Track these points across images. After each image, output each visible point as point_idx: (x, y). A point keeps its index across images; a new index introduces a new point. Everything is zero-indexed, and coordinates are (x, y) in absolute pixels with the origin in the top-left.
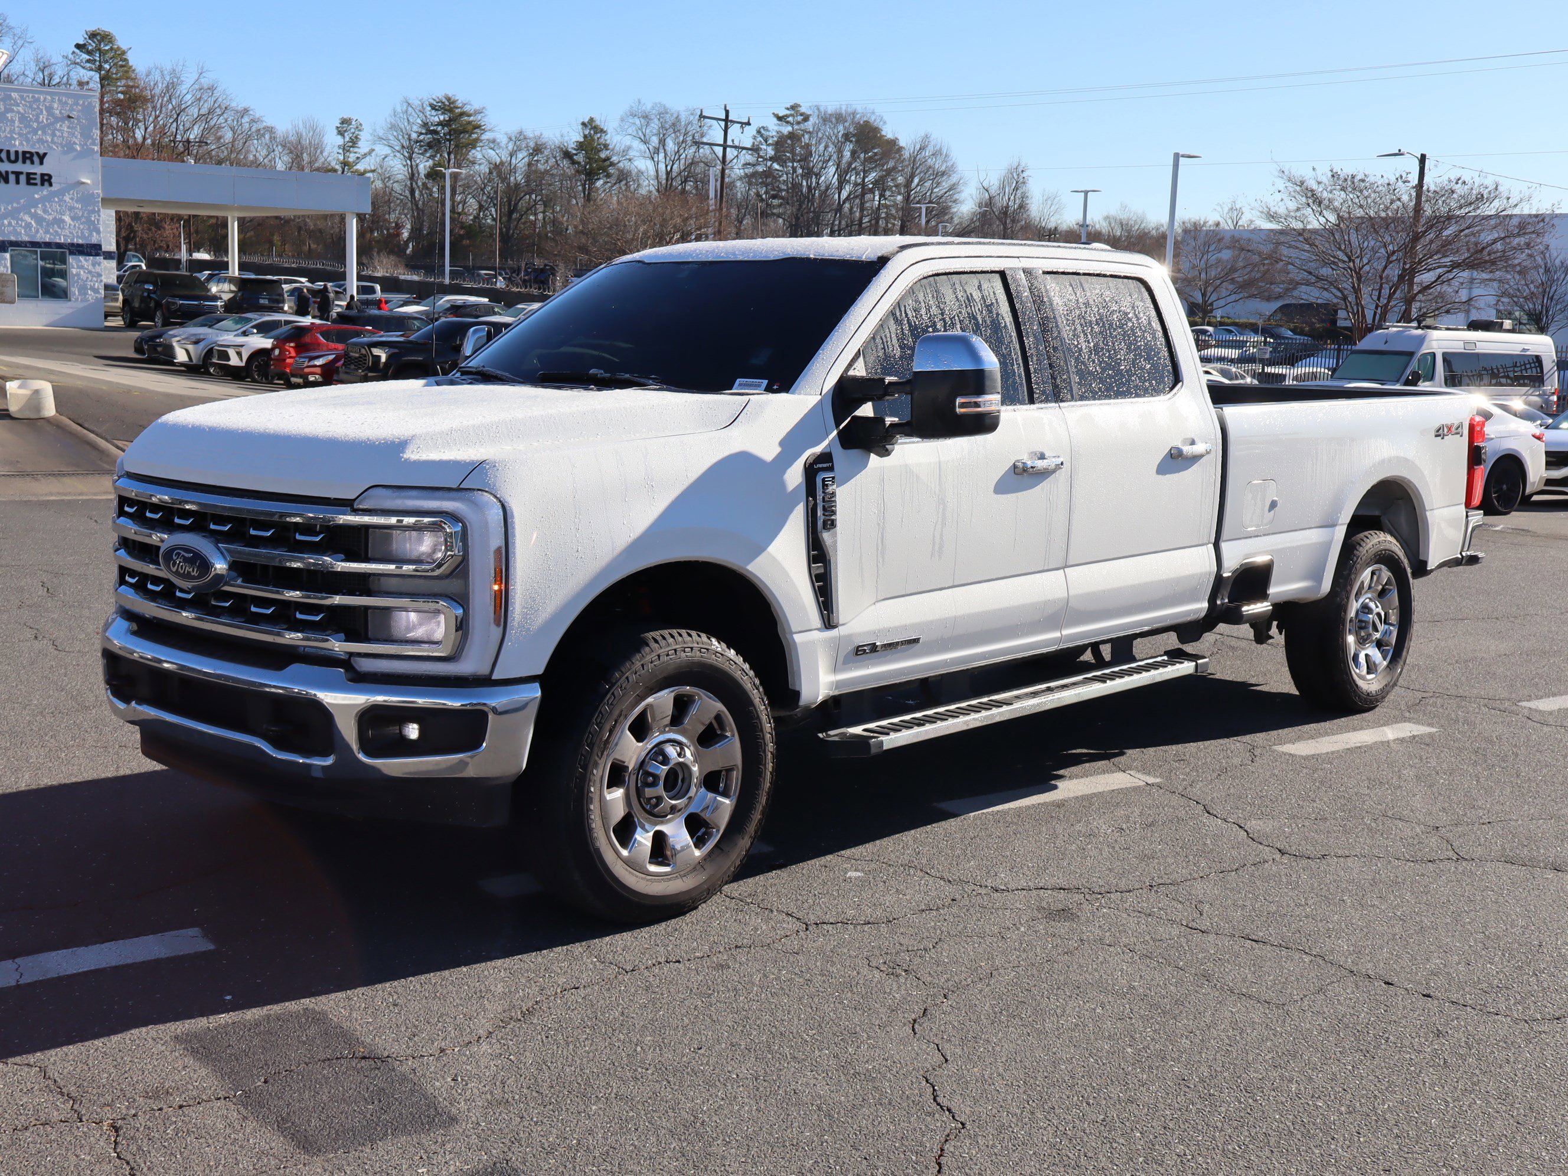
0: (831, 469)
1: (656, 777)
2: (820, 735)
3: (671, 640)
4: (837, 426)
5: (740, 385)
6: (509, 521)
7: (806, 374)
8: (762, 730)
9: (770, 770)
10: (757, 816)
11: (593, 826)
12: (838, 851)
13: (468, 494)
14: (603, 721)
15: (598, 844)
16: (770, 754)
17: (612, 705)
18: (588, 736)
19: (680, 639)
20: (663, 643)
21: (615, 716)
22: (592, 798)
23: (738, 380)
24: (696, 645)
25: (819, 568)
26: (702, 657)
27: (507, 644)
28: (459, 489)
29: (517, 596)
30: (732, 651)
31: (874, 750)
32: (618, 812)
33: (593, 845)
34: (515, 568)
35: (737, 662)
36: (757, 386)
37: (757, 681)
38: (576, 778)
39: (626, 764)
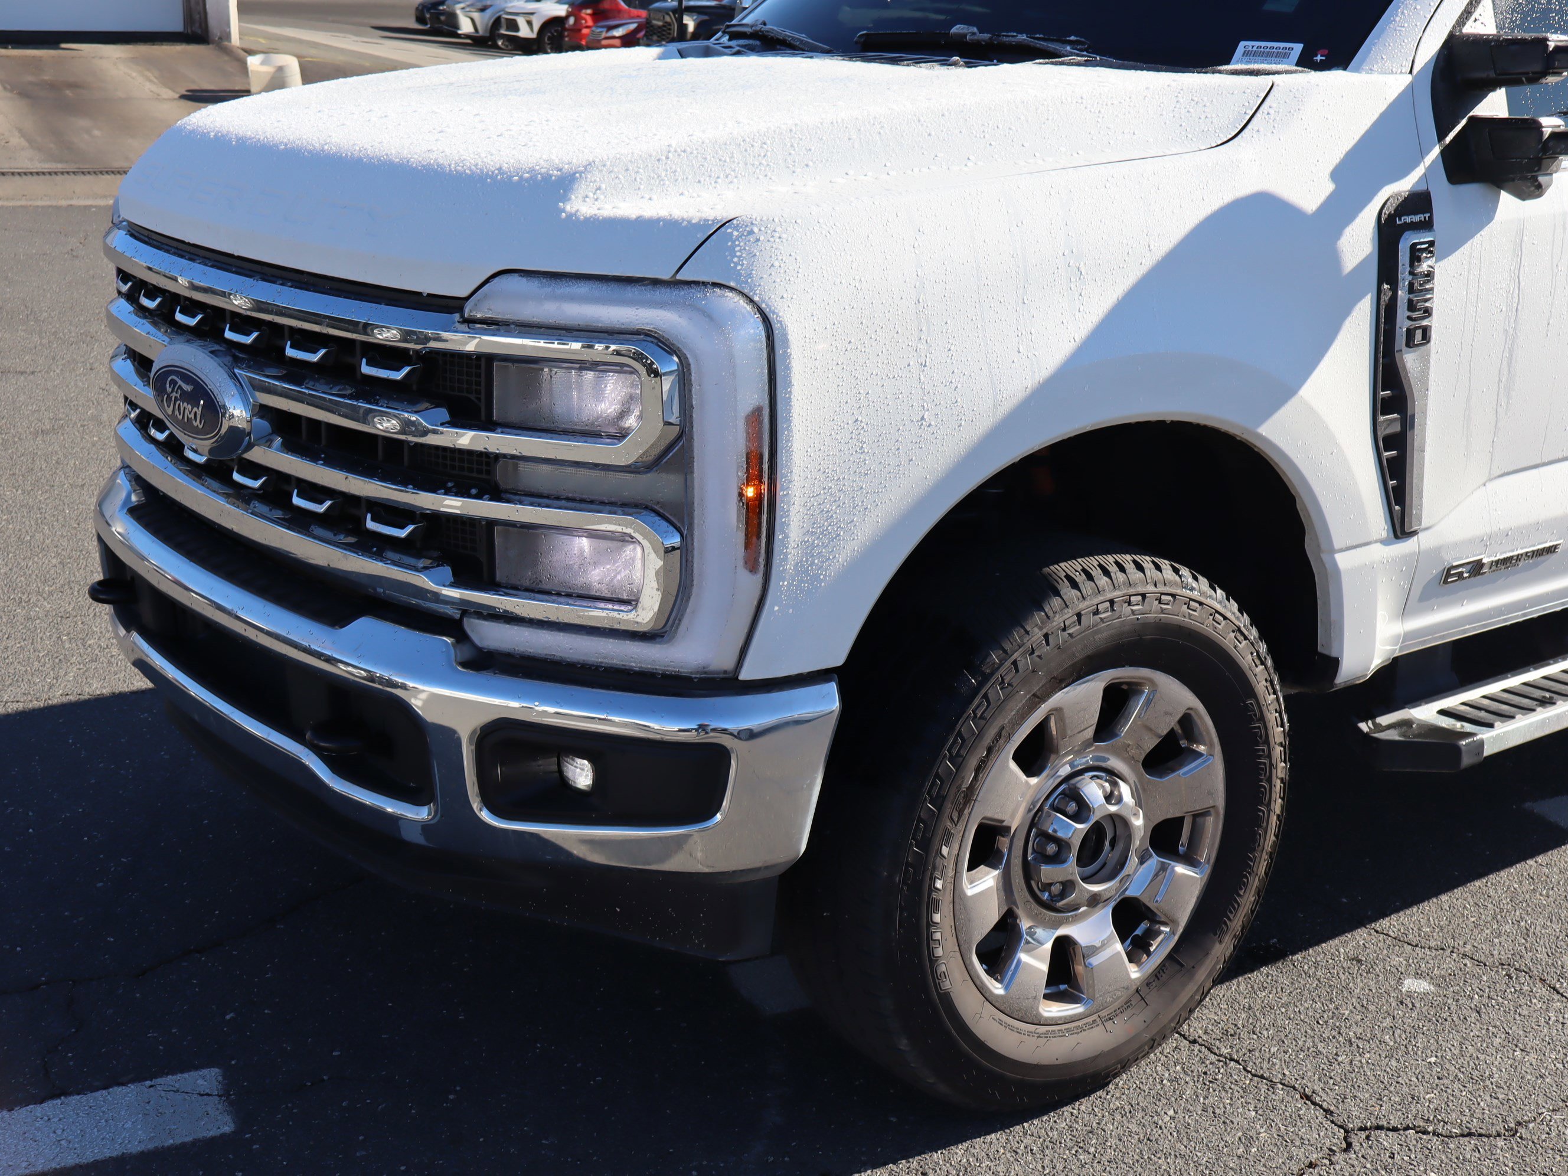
0: (1427, 225)
1: (1063, 845)
2: (1364, 727)
3: (1103, 581)
4: (1441, 137)
5: (1246, 53)
6: (779, 352)
7: (1383, 30)
8: (1267, 742)
9: (1278, 811)
10: (1248, 900)
11: (939, 952)
12: (1375, 919)
13: (697, 294)
14: (963, 752)
15: (946, 985)
16: (1279, 781)
17: (983, 721)
18: (934, 783)
19: (1120, 577)
20: (1087, 587)
21: (987, 740)
22: (937, 901)
23: (1242, 44)
24: (1151, 588)
25: (1391, 422)
26: (1162, 611)
27: (772, 608)
28: (675, 283)
29: (793, 512)
30: (1220, 593)
31: (1466, 761)
32: (990, 916)
33: (937, 986)
34: (790, 453)
35: (1229, 615)
36: (1283, 56)
37: (1263, 648)
38: (908, 864)
39: (1005, 824)
